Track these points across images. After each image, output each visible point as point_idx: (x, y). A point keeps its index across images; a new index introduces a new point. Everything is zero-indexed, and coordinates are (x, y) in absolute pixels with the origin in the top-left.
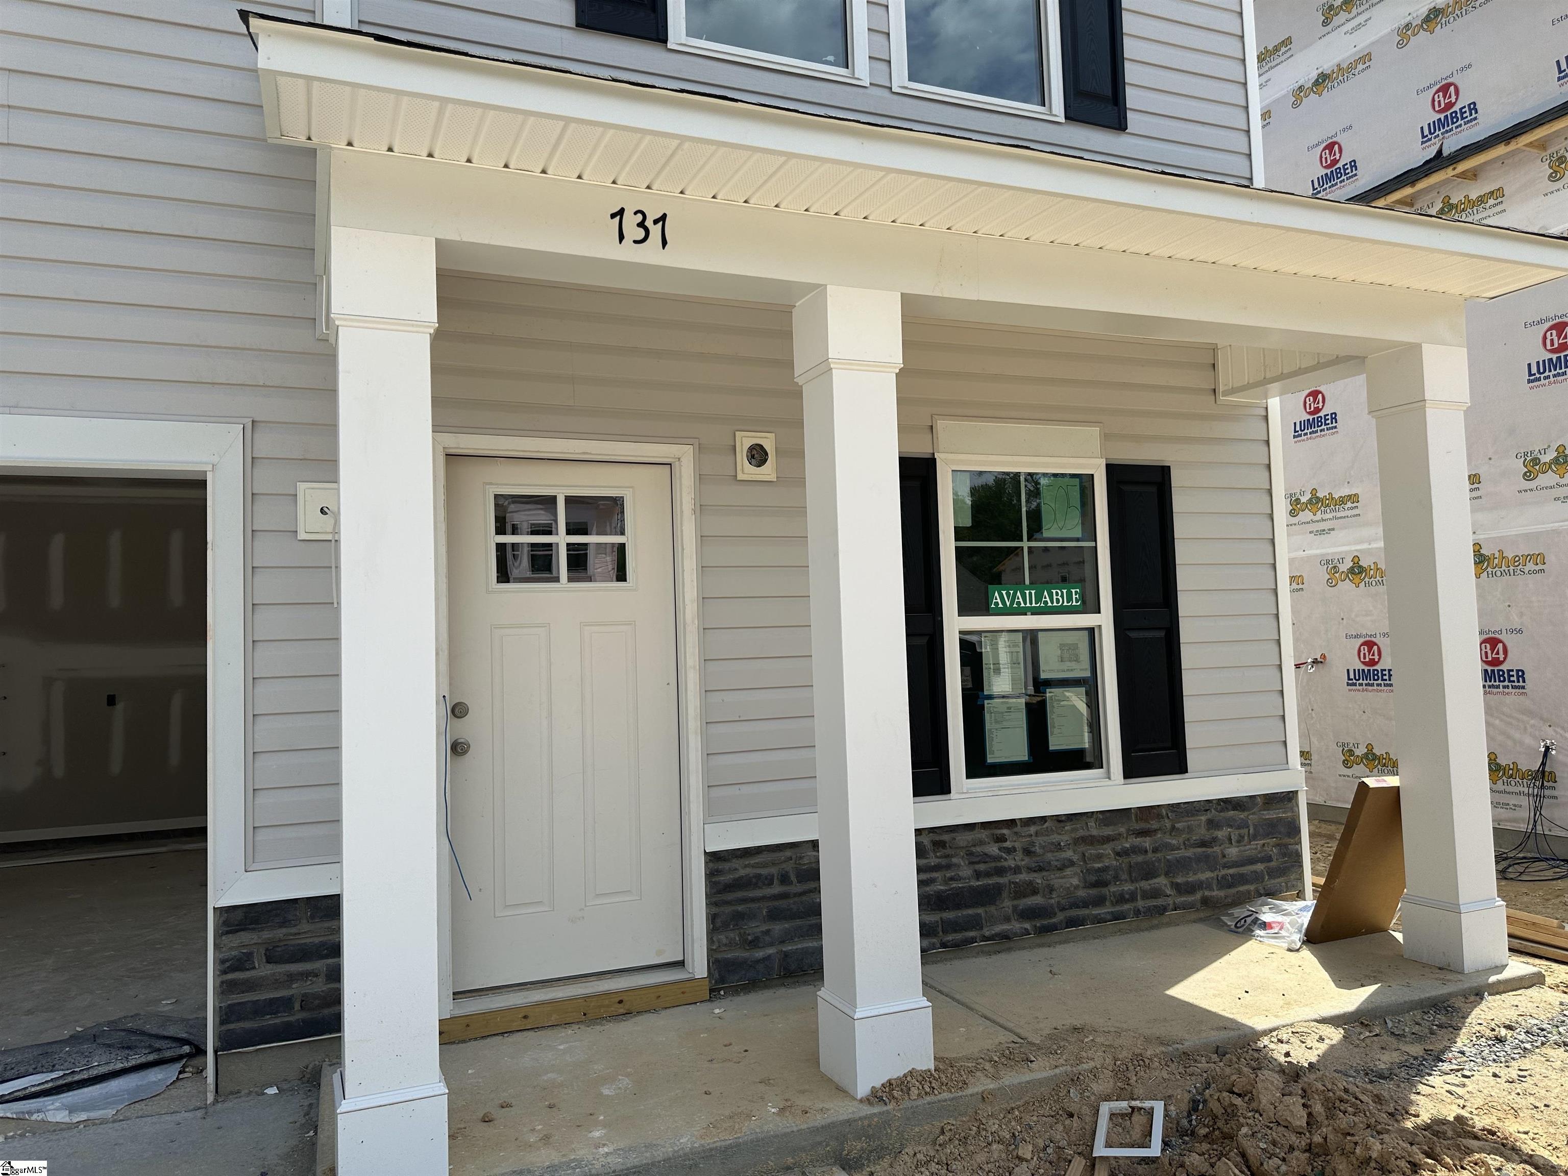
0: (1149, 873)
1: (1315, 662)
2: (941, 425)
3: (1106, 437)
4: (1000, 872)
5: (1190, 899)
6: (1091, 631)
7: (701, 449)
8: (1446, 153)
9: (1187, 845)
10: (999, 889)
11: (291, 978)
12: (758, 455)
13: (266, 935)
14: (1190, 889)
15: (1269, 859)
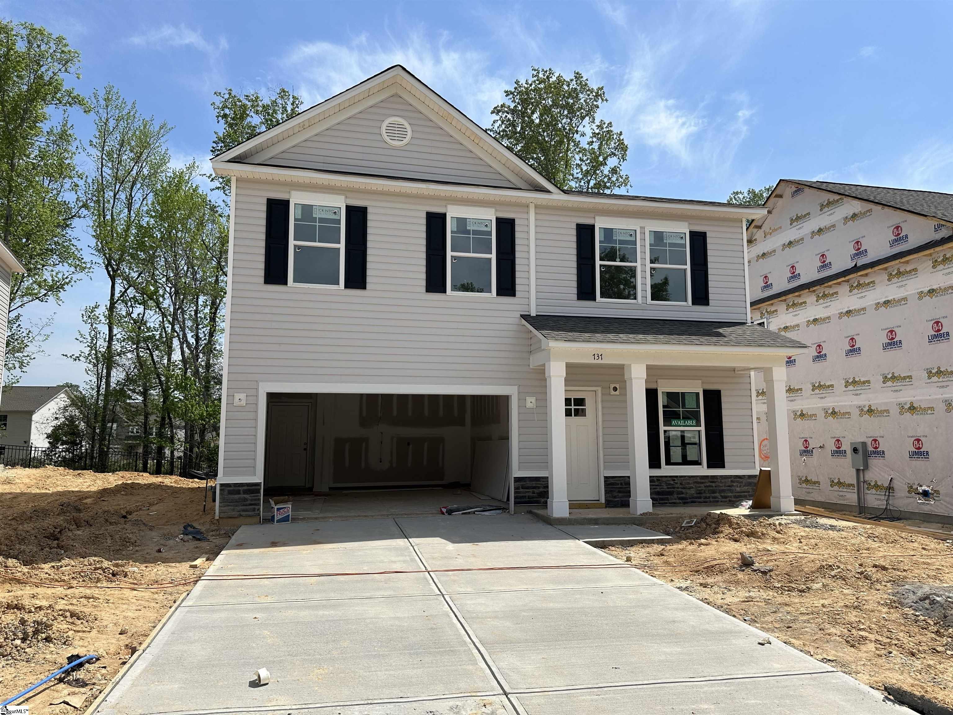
0: (714, 492)
1: (820, 447)
2: (659, 381)
3: (703, 383)
4: (674, 488)
5: (726, 500)
6: (699, 431)
7: (603, 388)
8: (858, 265)
9: (725, 486)
10: (673, 492)
11: (526, 492)
12: (615, 389)
13: (522, 483)
14: (726, 497)
15: (749, 492)
